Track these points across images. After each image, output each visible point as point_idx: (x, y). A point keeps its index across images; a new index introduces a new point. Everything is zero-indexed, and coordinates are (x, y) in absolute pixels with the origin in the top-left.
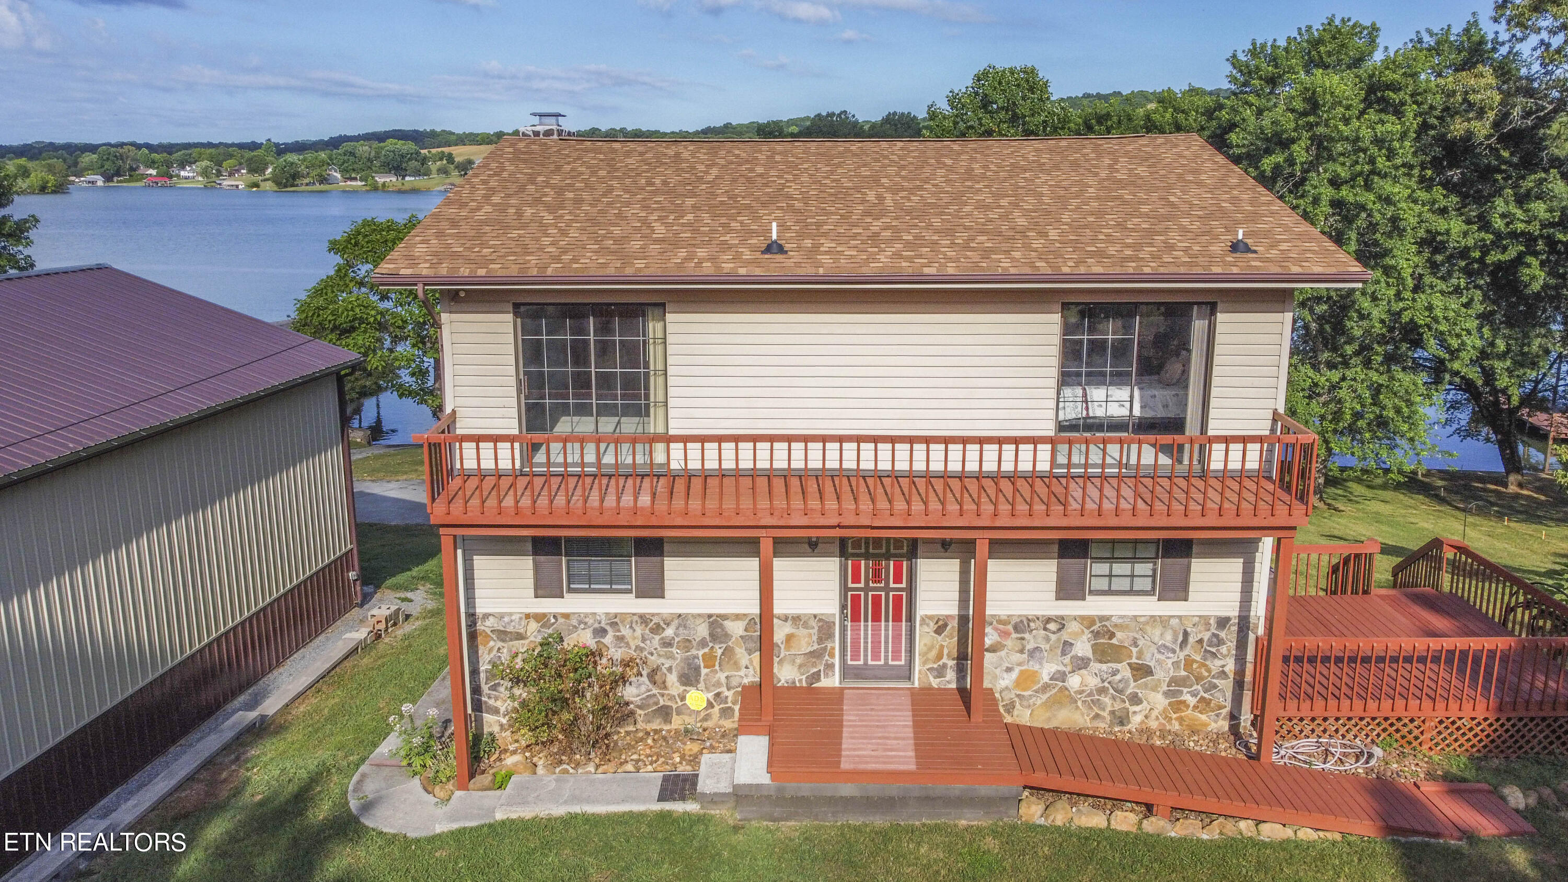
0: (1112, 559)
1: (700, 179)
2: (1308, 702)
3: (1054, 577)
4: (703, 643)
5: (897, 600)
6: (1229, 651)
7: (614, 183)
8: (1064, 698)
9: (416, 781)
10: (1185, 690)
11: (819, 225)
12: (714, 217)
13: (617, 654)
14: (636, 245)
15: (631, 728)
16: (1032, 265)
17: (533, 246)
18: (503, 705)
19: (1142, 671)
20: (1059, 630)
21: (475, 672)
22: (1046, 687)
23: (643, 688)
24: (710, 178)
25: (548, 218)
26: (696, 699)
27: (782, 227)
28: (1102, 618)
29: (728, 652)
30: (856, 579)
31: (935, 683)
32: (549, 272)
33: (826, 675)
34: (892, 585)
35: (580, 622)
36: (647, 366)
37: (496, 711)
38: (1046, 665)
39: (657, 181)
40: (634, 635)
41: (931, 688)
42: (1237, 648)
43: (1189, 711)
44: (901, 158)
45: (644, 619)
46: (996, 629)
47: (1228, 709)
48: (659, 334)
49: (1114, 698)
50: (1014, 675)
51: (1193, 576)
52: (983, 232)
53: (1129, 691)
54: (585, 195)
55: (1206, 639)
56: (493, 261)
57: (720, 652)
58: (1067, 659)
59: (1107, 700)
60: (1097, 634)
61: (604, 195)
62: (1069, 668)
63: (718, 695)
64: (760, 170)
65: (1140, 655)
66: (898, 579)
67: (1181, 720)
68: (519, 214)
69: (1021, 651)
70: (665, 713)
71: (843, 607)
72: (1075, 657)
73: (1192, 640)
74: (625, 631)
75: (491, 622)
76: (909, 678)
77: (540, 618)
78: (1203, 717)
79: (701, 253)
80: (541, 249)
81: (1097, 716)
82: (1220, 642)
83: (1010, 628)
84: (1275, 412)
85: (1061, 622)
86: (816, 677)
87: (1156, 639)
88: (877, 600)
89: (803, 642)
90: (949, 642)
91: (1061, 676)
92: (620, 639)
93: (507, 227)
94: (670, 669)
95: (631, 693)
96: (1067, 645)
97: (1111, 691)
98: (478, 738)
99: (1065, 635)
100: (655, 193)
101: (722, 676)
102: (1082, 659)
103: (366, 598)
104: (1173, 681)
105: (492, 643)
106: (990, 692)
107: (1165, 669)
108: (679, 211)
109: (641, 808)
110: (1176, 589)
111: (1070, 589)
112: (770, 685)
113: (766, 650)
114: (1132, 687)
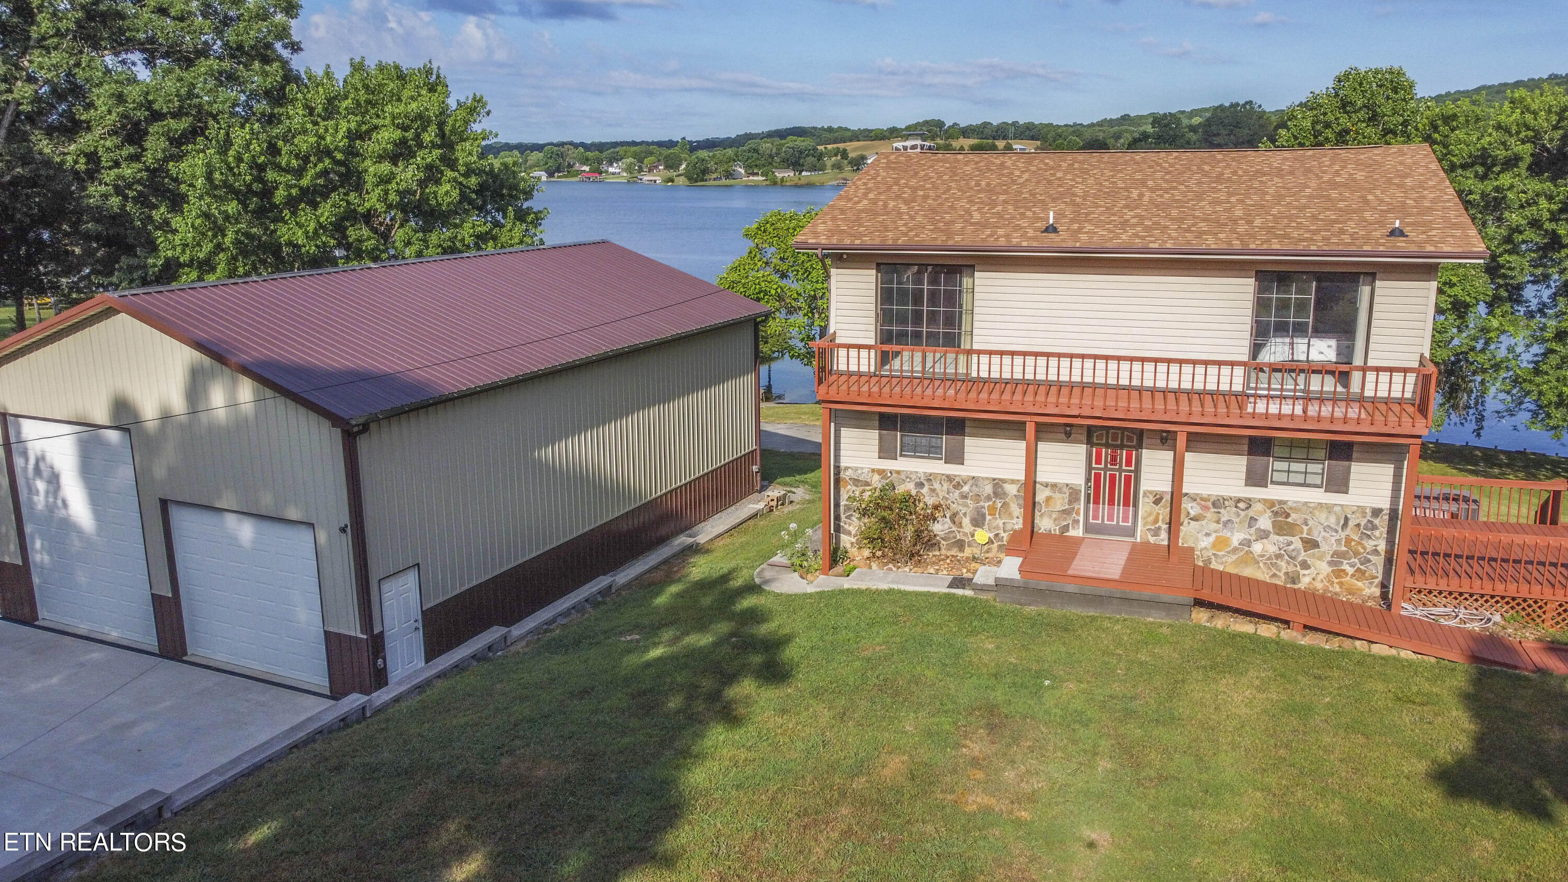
0: (1289, 459)
1: (1014, 182)
2: (1445, 579)
3: (1244, 469)
4: (988, 498)
5: (1128, 479)
6: (1381, 534)
7: (953, 184)
8: (1249, 559)
9: (796, 574)
10: (1345, 562)
11: (1087, 214)
12: (1016, 208)
13: (930, 501)
14: (958, 226)
15: (937, 553)
16: (1229, 243)
17: (891, 226)
18: (854, 530)
19: (1310, 544)
20: (1247, 508)
21: (837, 505)
22: (1235, 550)
23: (946, 526)
24: (1021, 181)
25: (904, 208)
26: (982, 536)
27: (1059, 215)
28: (1281, 502)
29: (1005, 505)
30: (1098, 461)
31: (1152, 540)
32: (900, 242)
33: (1073, 528)
34: (1124, 467)
35: (907, 477)
36: (961, 306)
37: (849, 533)
38: (1236, 534)
39: (983, 183)
40: (942, 488)
41: (1149, 543)
42: (1388, 532)
43: (1348, 578)
44: (1171, 165)
45: (950, 478)
46: (1199, 504)
47: (1380, 578)
48: (970, 286)
49: (1288, 563)
50: (1212, 539)
51: (1352, 476)
52: (1204, 220)
53: (1300, 559)
54: (931, 193)
55: (1363, 524)
56: (865, 236)
57: (1000, 505)
58: (1253, 530)
59: (1283, 564)
60: (1276, 514)
61: (944, 193)
62: (1254, 538)
63: (997, 535)
64: (1059, 174)
65: (1310, 530)
66: (1129, 463)
67: (1341, 584)
68: (885, 205)
69: (1218, 522)
70: (960, 545)
71: (1088, 480)
72: (1259, 530)
73: (1351, 524)
74: (937, 486)
75: (849, 473)
76: (1133, 535)
77: (881, 472)
78: (1360, 584)
79: (1001, 232)
80: (896, 228)
81: (1274, 575)
82: (1374, 527)
83: (1210, 504)
84: (1422, 356)
85: (1249, 503)
86: (1066, 528)
87: (1322, 521)
88: (1113, 478)
89: (1059, 502)
90: (1163, 511)
91: (1248, 543)
92: (933, 490)
93: (877, 214)
94: (965, 514)
95: (939, 528)
96: (1253, 520)
97: (1286, 557)
98: (836, 550)
99: (1251, 513)
100: (979, 191)
102: (1264, 531)
103: (763, 489)
104: (1336, 554)
105: (849, 487)
106: (1192, 549)
107: (1329, 544)
108: (993, 204)
109: (936, 590)
110: (1339, 484)
111: (1256, 478)
112: (1032, 532)
113: (1031, 506)
114: (1303, 556)
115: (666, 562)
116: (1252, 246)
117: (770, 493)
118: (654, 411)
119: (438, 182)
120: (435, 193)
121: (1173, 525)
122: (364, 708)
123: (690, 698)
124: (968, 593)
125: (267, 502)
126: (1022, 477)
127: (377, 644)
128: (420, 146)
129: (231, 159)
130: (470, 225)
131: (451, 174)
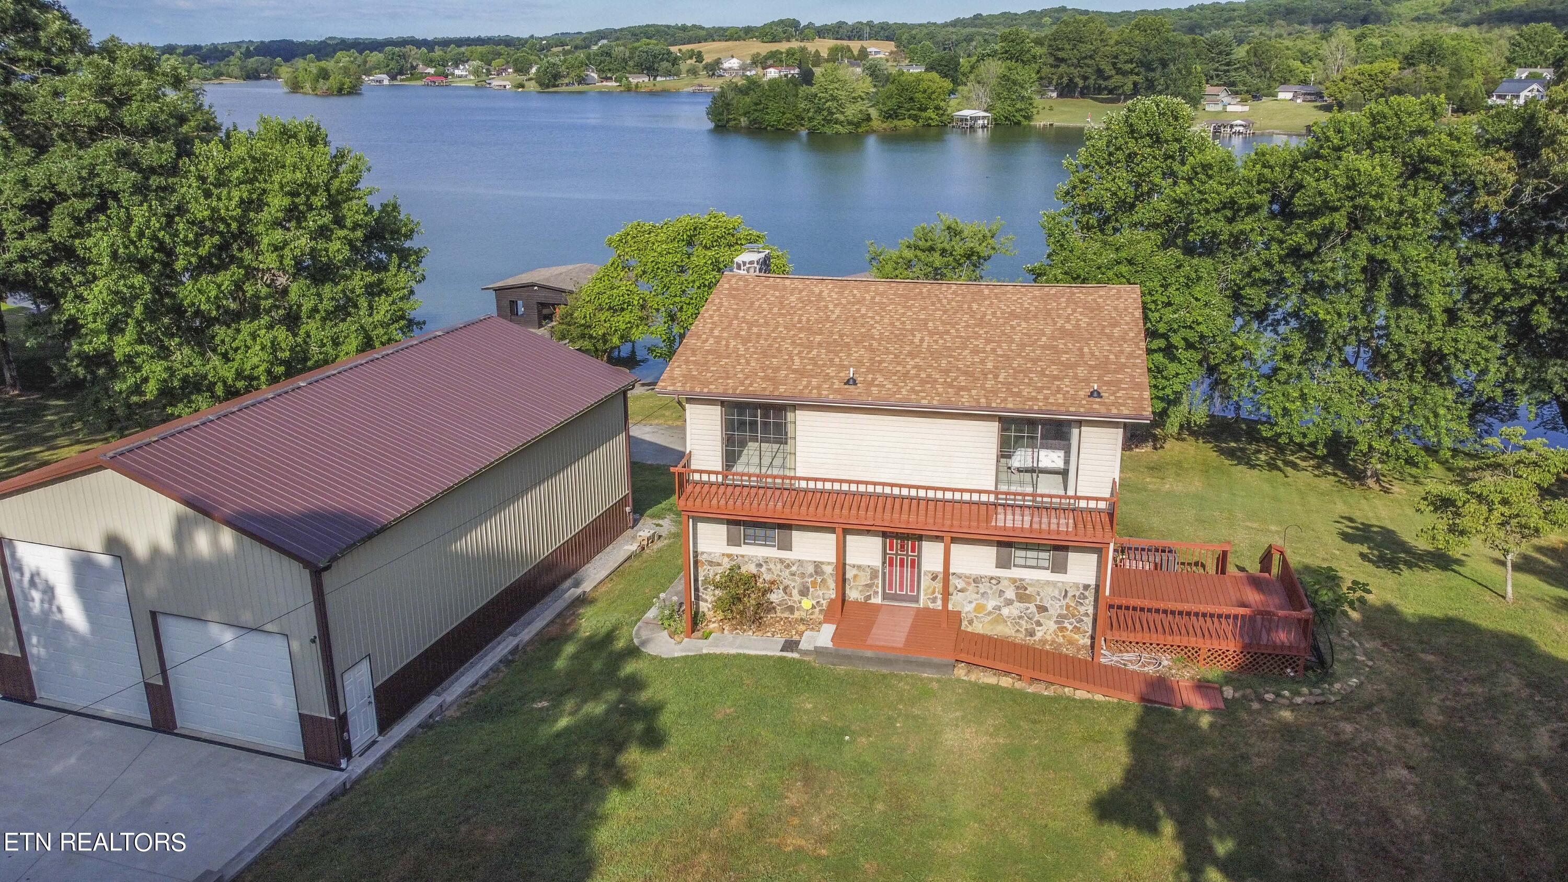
0: (1027, 549)
1: (828, 318)
3: (994, 557)
4: (811, 576)
5: (913, 561)
6: (1090, 602)
7: (780, 320)
8: (1000, 619)
9: (666, 632)
10: (1066, 621)
11: (880, 363)
12: (828, 352)
13: (768, 577)
14: (783, 374)
15: (773, 615)
16: (978, 401)
17: (731, 372)
18: (710, 598)
19: (1042, 609)
20: (998, 584)
21: (696, 580)
22: (990, 613)
23: (780, 596)
24: (833, 317)
25: (741, 349)
26: (807, 604)
27: (857, 364)
28: (1021, 580)
29: (823, 581)
30: (891, 549)
31: (931, 606)
32: (738, 392)
33: (874, 597)
34: (910, 553)
35: (749, 560)
36: (786, 429)
37: (706, 601)
38: (990, 602)
39: (804, 319)
40: (776, 569)
41: (929, 607)
42: (1094, 602)
43: (1068, 633)
45: (782, 561)
46: (964, 581)
47: (1090, 633)
48: (793, 420)
49: (1027, 622)
50: (973, 605)
51: (1069, 563)
52: (965, 373)
53: (1035, 619)
54: (764, 330)
55: (1077, 595)
56: (711, 383)
57: (819, 580)
58: (1002, 600)
59: (1023, 623)
60: (1018, 588)
61: (773, 331)
62: (1003, 604)
63: (818, 602)
64: (863, 311)
65: (1041, 600)
66: (913, 551)
67: (1064, 637)
68: (727, 345)
69: (977, 593)
70: (791, 609)
71: (884, 563)
72: (1006, 599)
73: (1070, 595)
74: (772, 566)
75: (705, 556)
76: (918, 602)
77: (729, 556)
78: (1076, 637)
79: (814, 382)
80: (735, 375)
81: (1018, 631)
82: (1085, 598)
83: (971, 580)
85: (999, 580)
86: (869, 597)
87: (1050, 593)
89: (863, 579)
90: (938, 585)
91: (998, 608)
92: (769, 570)
93: (720, 357)
94: (794, 587)
95: (775, 597)
96: (1002, 592)
97: (1026, 618)
98: (697, 613)
99: (1000, 587)
100: (801, 330)
101: (821, 593)
102: (1010, 600)
103: (636, 522)
104: (1060, 616)
105: (705, 567)
106: (959, 613)
107: (1055, 609)
108: (810, 348)
109: (770, 653)
110: (1060, 567)
111: (1003, 563)
112: (844, 601)
113: (842, 581)
114: (1037, 617)
115: (559, 615)
116: (993, 405)
117: (641, 533)
118: (544, 487)
119: (329, 239)
120: (326, 250)
121: (946, 594)
122: (344, 784)
123: (592, 765)
124: (796, 655)
125: (247, 617)
126: (833, 560)
127: (343, 721)
129: (133, 235)
130: (359, 277)
131: (341, 233)
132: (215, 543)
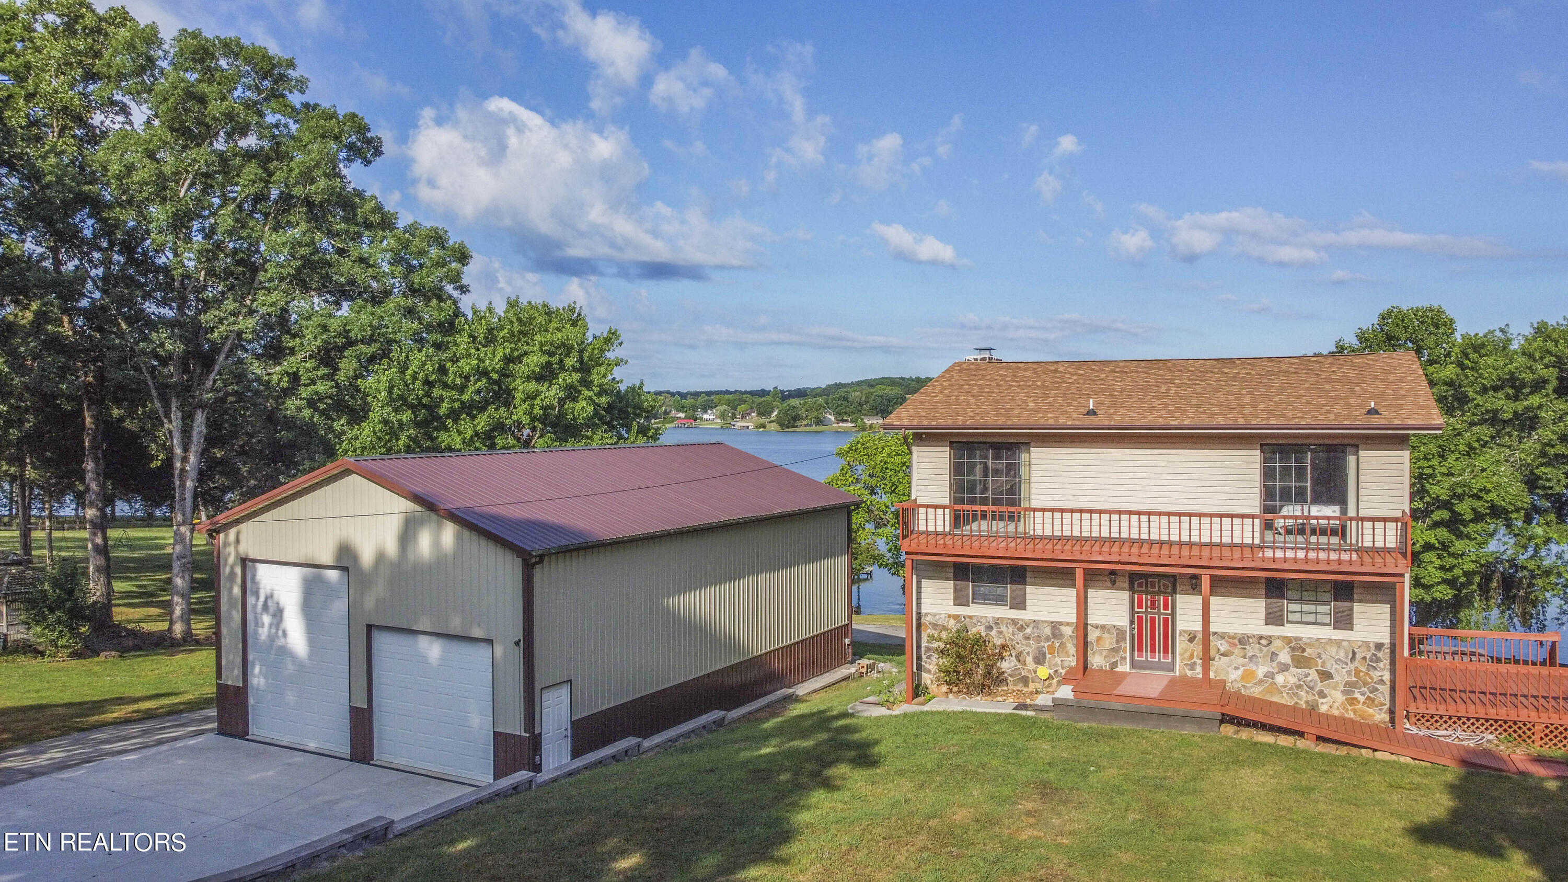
0: (1301, 601)
1: (1064, 382)
2: (1444, 703)
3: (1263, 610)
4: (1048, 639)
5: (1166, 620)
6: (1385, 665)
7: (1014, 384)
8: (1274, 688)
9: (883, 707)
10: (1356, 691)
11: (1123, 403)
12: (1064, 399)
13: (998, 642)
14: (1016, 412)
15: (1005, 688)
16: (1235, 422)
17: (961, 412)
18: (933, 667)
19: (1326, 675)
20: (1268, 645)
21: (919, 647)
22: (1261, 681)
23: (1013, 664)
24: (1071, 381)
25: (972, 400)
26: (1043, 672)
27: (1097, 404)
28: (1297, 639)
29: (1062, 645)
30: (1140, 607)
31: (1189, 673)
32: (968, 423)
33: (1121, 664)
34: (1162, 611)
35: (978, 621)
36: (1020, 476)
37: (929, 671)
38: (1261, 667)
39: (1039, 383)
40: (1008, 631)
41: (1186, 675)
42: (1390, 664)
43: (1360, 706)
44: (1196, 369)
45: (1014, 622)
46: (1227, 642)
47: (1388, 706)
48: (1027, 460)
49: (1307, 692)
50: (1240, 672)
51: (1355, 615)
52: (1218, 406)
53: (1317, 689)
54: (995, 390)
55: (1368, 657)
56: (941, 420)
57: (1058, 645)
58: (1274, 664)
60: (1293, 649)
61: (1006, 390)
62: (1275, 671)
63: (1056, 671)
64: (1102, 376)
65: (1323, 663)
66: (1166, 608)
67: (1355, 711)
68: (957, 398)
69: (1244, 657)
70: (1025, 681)
71: (1132, 622)
72: (1280, 663)
73: (1358, 656)
74: (1003, 628)
75: (929, 618)
76: (1173, 670)
77: (956, 617)
78: (1371, 711)
79: (1050, 415)
80: (966, 414)
81: (1296, 703)
82: (1378, 660)
83: (1236, 641)
84: (1403, 511)
85: (1270, 640)
86: (1114, 665)
87: (1334, 655)
88: (1153, 619)
89: (1107, 642)
90: (1197, 648)
91: (1270, 675)
92: (1000, 633)
93: (950, 405)
94: (1028, 653)
95: (1007, 665)
96: (1274, 655)
97: (1305, 687)
98: (918, 686)
100: (1035, 388)
101: (1058, 660)
102: (1284, 664)
103: (854, 659)
104: (1347, 684)
105: (929, 631)
106: (1224, 682)
107: (1341, 675)
108: (1046, 396)
109: (1003, 711)
110: (1344, 621)
111: (1274, 618)
112: (1085, 668)
113: (1084, 645)
114: (1319, 686)
115: (768, 705)
116: (1253, 423)
117: (861, 664)
118: (762, 578)
119: (575, 400)
120: (573, 409)
121: (1207, 659)
122: (531, 781)
124: (1031, 713)
125: (455, 624)
126: (1073, 619)
127: (535, 742)
128: (562, 368)
129: (408, 377)
130: (599, 437)
131: (587, 393)
132: (436, 543)
